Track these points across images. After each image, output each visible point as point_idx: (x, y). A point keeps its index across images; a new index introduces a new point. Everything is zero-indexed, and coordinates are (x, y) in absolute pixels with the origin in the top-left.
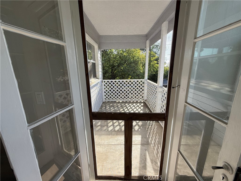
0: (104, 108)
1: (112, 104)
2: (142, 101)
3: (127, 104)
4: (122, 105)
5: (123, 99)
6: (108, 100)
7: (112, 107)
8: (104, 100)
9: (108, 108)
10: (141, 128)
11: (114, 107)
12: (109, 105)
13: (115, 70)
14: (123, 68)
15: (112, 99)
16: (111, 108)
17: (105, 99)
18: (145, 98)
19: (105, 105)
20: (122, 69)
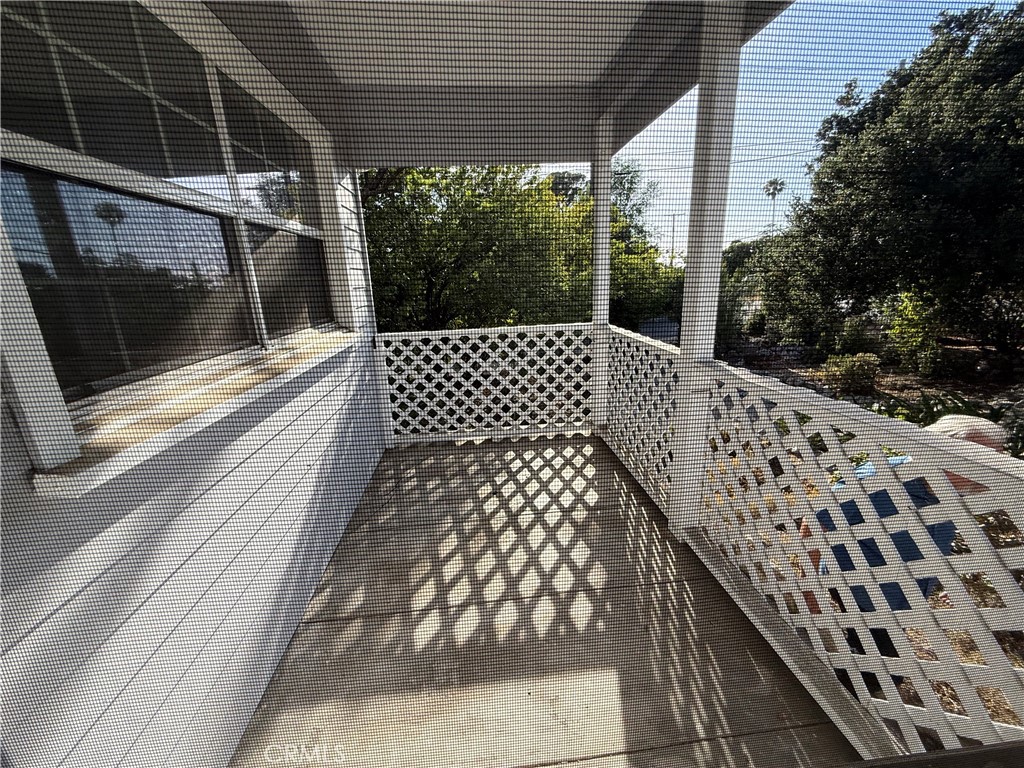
0: (391, 484)
1: (431, 461)
2: (586, 433)
3: (511, 455)
4: (487, 459)
5: (489, 425)
6: (414, 438)
7: (431, 477)
8: (391, 440)
9: (413, 483)
10: (608, 607)
11: (443, 476)
12: (417, 464)
13: (444, 287)
14: (480, 276)
15: (434, 429)
16: (431, 485)
17: (397, 432)
18: (600, 416)
19: (396, 468)
20: (473, 280)
